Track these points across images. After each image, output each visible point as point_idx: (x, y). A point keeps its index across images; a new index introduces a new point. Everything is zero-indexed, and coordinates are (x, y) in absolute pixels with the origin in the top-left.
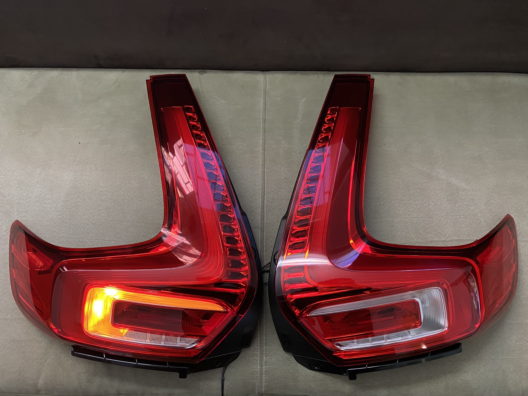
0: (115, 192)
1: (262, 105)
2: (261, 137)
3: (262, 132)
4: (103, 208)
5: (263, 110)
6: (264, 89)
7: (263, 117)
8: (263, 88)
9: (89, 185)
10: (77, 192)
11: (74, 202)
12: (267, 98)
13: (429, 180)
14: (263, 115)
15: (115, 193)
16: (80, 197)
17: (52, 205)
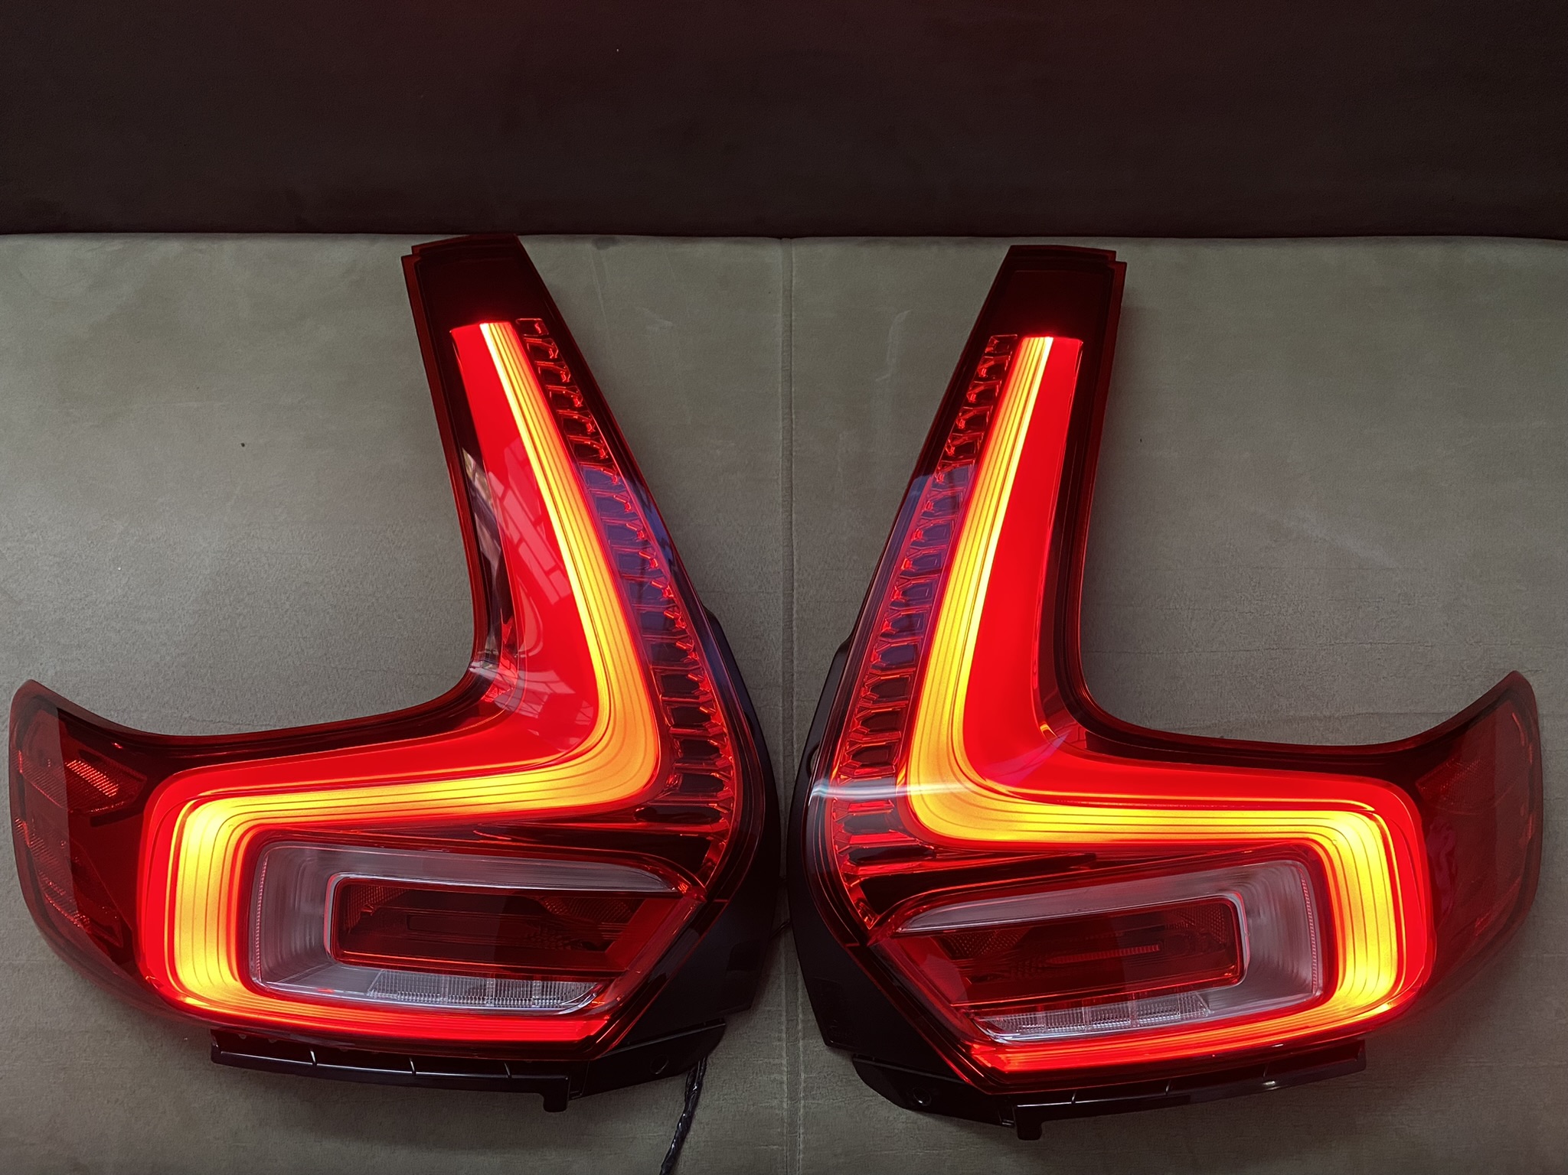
0: (348, 585)
1: (781, 333)
2: (781, 423)
3: (782, 408)
4: (312, 632)
5: (783, 347)
6: (784, 286)
7: (783, 367)
8: (781, 285)
9: (269, 565)
10: (233, 586)
11: (227, 617)
12: (793, 313)
13: (1275, 541)
14: (783, 362)
15: (347, 589)
16: (243, 600)
17: (161, 627)
